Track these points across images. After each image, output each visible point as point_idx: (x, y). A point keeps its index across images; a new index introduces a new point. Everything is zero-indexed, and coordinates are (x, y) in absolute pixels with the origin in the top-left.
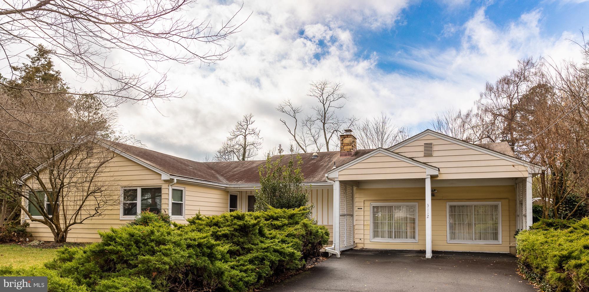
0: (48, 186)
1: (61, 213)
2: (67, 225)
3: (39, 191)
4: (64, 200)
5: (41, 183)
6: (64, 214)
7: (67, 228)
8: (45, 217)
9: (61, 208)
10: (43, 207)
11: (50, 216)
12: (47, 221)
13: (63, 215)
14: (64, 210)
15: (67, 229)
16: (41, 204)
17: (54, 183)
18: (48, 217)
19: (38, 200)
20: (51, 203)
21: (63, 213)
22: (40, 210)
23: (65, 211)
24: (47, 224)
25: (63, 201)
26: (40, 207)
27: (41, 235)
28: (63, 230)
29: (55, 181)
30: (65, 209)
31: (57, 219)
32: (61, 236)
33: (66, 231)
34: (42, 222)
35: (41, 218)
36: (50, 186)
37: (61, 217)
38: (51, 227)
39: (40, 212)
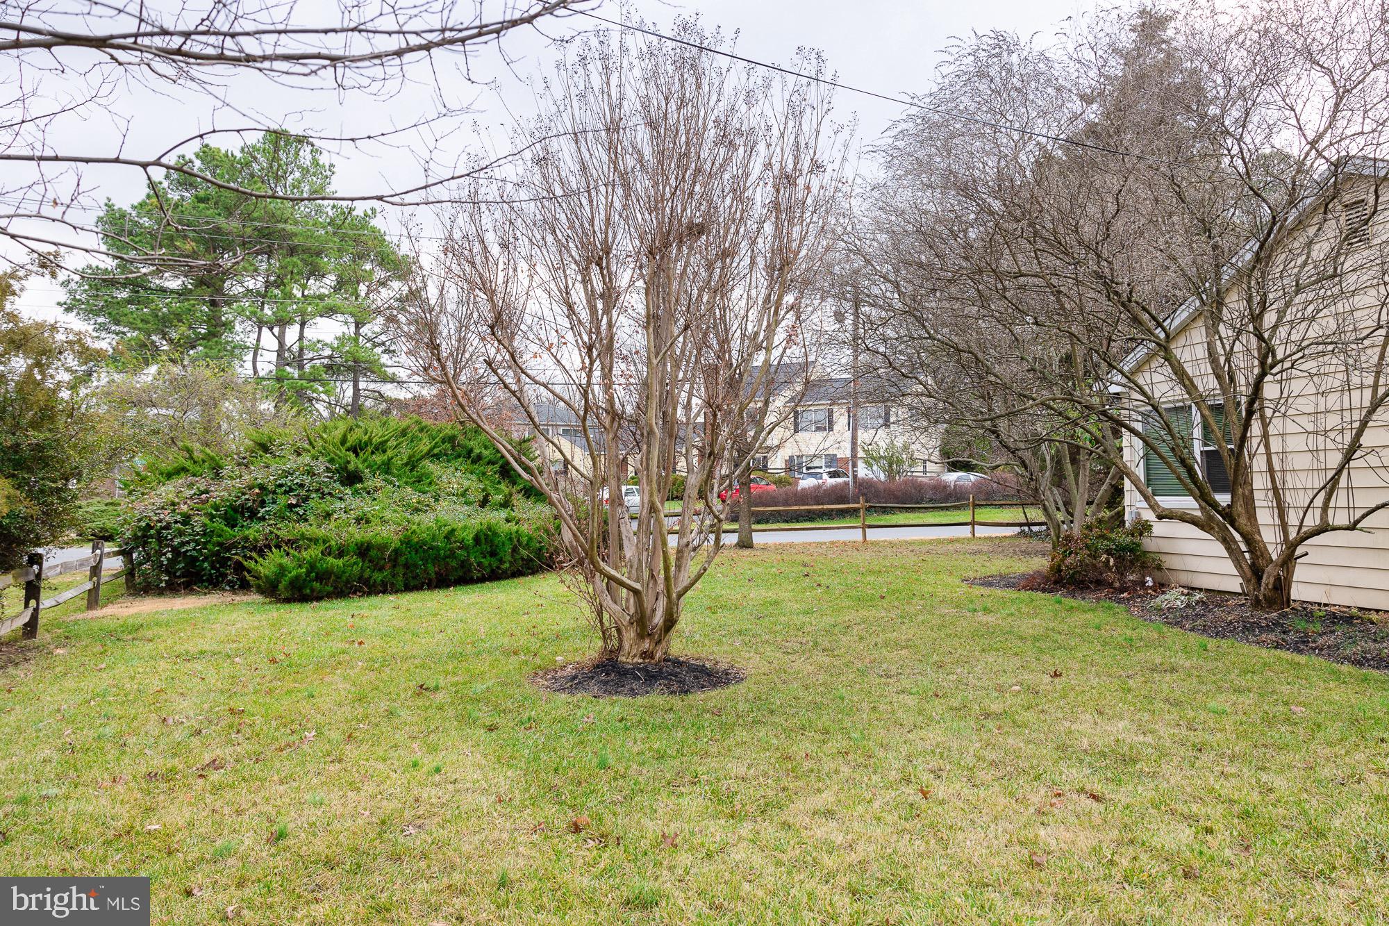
0: (1207, 383)
1: (1260, 482)
2: (1293, 535)
3: (1176, 409)
4: (1271, 430)
5: (1181, 376)
6: (1275, 489)
7: (1291, 546)
8: (1203, 504)
9: (1259, 464)
10: (1190, 461)
11: (1223, 499)
12: (1211, 518)
13: (1271, 493)
14: (1271, 470)
15: (1294, 551)
16: (1186, 451)
17: (1226, 369)
18: (1214, 505)
19: (1173, 436)
20: (1220, 446)
21: (1270, 486)
22: (1183, 472)
23: (1278, 476)
24: (1212, 528)
25: (1265, 436)
26: (1183, 462)
27: (1193, 564)
28: (1274, 557)
29: (1228, 360)
30: (1277, 467)
31: (1248, 512)
32: (1272, 580)
33: (1289, 560)
34: (1194, 522)
35: (1188, 503)
36: (1212, 382)
37: (1263, 501)
38: (1227, 542)
39: (1185, 485)
